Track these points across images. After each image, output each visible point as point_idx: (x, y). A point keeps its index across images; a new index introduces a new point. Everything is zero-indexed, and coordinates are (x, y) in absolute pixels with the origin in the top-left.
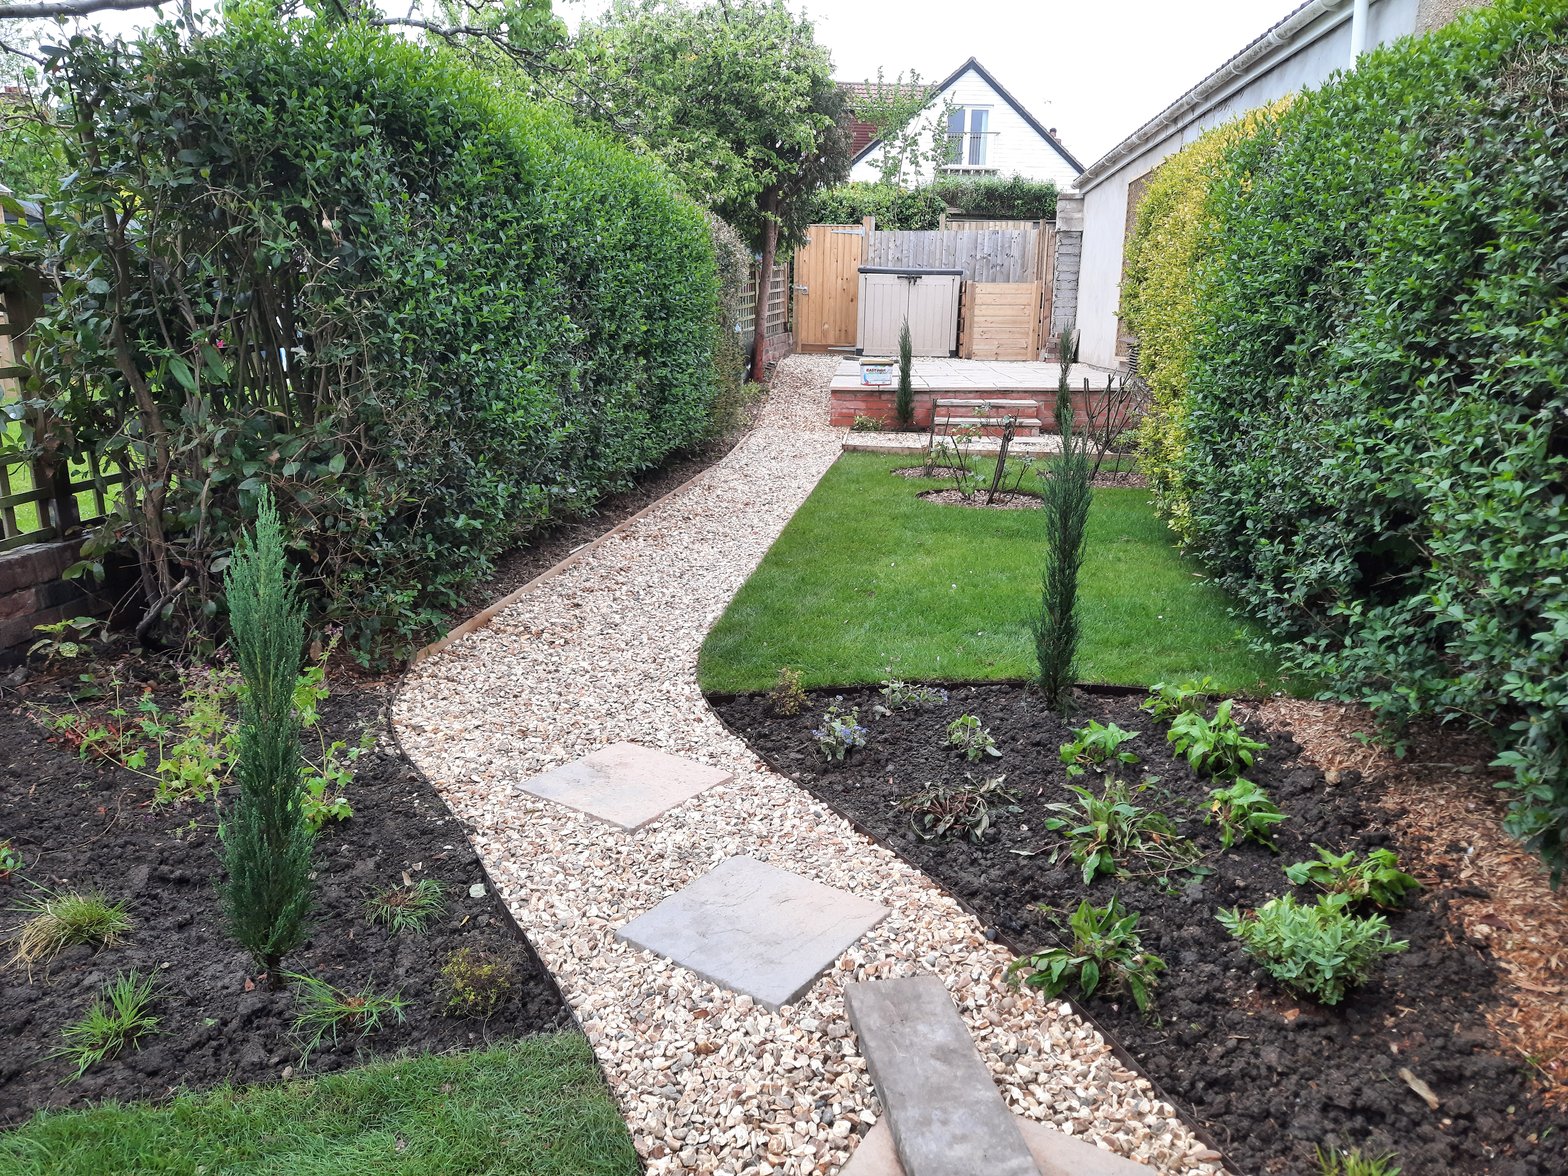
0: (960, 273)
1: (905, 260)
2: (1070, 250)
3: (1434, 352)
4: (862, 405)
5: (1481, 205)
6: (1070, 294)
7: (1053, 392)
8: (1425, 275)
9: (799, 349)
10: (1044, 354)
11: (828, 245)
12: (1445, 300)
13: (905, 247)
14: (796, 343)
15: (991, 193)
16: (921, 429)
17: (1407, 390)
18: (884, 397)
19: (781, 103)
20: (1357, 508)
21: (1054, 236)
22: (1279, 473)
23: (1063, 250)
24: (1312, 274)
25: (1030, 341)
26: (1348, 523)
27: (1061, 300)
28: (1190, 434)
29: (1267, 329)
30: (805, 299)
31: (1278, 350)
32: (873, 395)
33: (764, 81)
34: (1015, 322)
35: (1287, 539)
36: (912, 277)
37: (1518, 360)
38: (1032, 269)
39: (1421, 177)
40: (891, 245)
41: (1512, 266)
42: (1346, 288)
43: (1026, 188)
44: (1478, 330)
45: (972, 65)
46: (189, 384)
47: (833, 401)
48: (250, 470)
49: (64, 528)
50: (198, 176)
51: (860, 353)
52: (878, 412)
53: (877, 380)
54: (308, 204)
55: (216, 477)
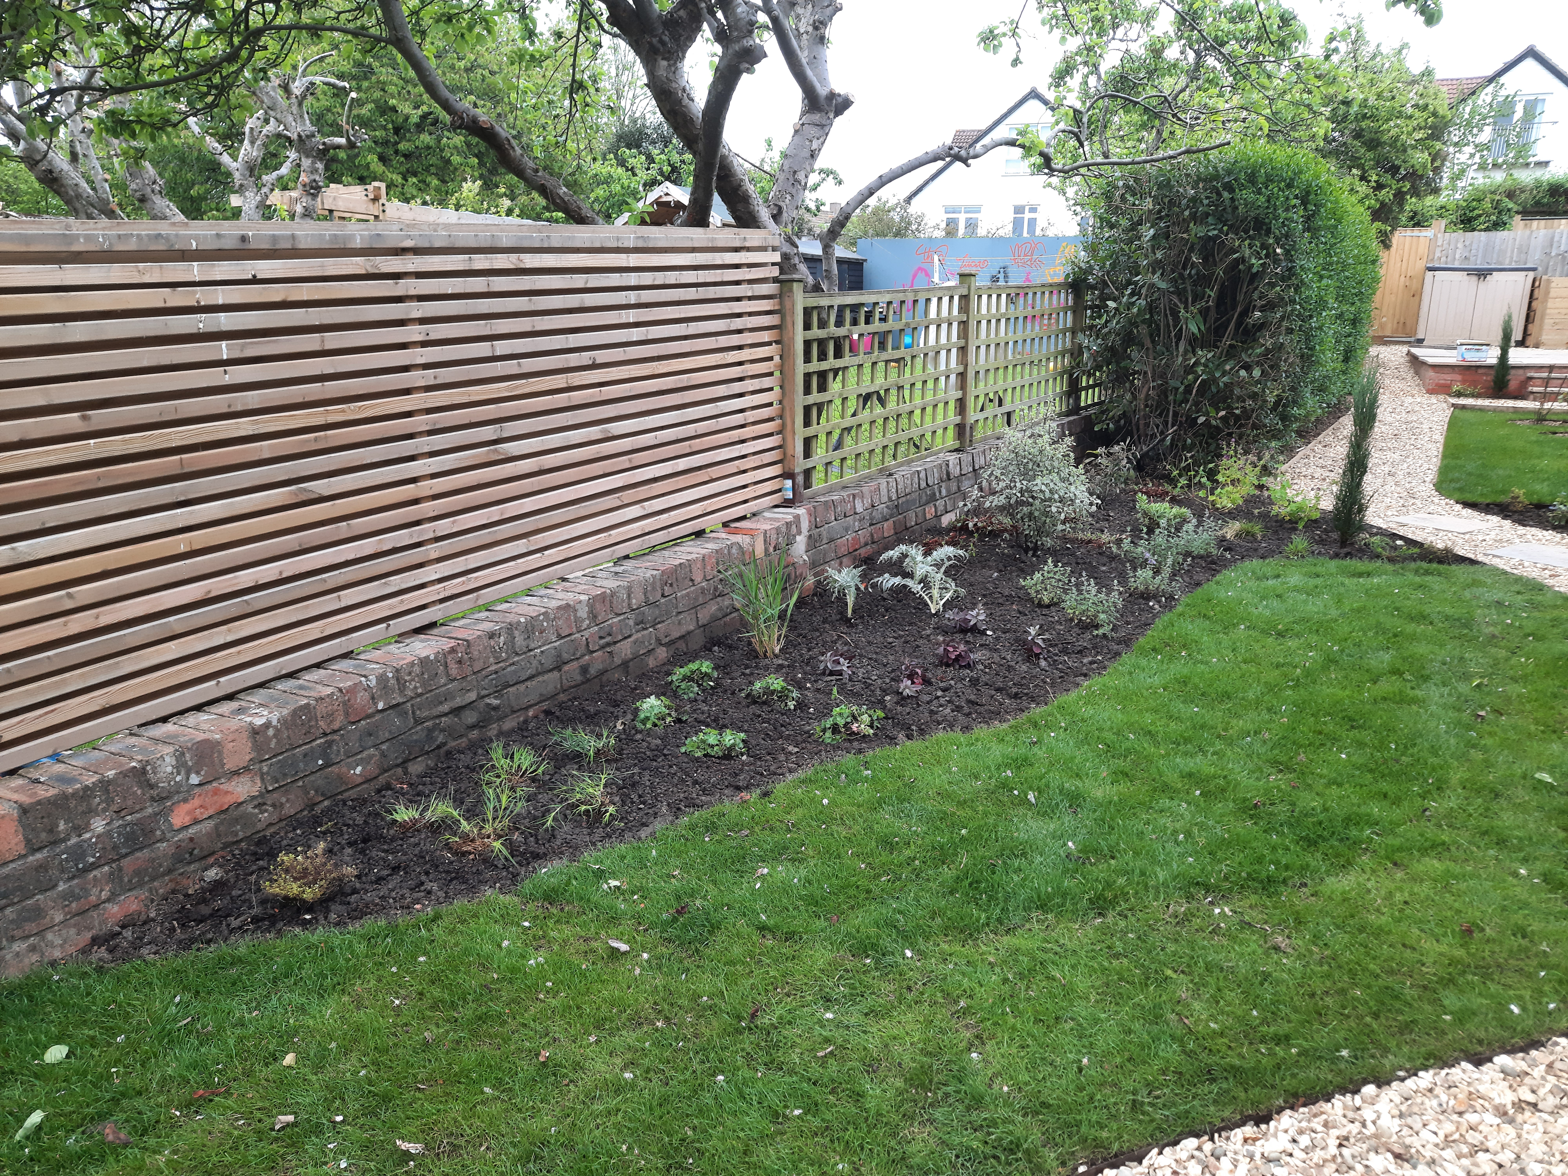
1: (1472, 259)
13: (1474, 246)
16: (1516, 398)
18: (1480, 371)
32: (1469, 370)
36: (1482, 274)
40: (1460, 245)
45: (1531, 53)
46: (1196, 331)
47: (1431, 373)
48: (1217, 375)
49: (1075, 409)
50: (1221, 231)
51: (1420, 342)
52: (1474, 383)
53: (1473, 357)
54: (1271, 241)
55: (1204, 377)
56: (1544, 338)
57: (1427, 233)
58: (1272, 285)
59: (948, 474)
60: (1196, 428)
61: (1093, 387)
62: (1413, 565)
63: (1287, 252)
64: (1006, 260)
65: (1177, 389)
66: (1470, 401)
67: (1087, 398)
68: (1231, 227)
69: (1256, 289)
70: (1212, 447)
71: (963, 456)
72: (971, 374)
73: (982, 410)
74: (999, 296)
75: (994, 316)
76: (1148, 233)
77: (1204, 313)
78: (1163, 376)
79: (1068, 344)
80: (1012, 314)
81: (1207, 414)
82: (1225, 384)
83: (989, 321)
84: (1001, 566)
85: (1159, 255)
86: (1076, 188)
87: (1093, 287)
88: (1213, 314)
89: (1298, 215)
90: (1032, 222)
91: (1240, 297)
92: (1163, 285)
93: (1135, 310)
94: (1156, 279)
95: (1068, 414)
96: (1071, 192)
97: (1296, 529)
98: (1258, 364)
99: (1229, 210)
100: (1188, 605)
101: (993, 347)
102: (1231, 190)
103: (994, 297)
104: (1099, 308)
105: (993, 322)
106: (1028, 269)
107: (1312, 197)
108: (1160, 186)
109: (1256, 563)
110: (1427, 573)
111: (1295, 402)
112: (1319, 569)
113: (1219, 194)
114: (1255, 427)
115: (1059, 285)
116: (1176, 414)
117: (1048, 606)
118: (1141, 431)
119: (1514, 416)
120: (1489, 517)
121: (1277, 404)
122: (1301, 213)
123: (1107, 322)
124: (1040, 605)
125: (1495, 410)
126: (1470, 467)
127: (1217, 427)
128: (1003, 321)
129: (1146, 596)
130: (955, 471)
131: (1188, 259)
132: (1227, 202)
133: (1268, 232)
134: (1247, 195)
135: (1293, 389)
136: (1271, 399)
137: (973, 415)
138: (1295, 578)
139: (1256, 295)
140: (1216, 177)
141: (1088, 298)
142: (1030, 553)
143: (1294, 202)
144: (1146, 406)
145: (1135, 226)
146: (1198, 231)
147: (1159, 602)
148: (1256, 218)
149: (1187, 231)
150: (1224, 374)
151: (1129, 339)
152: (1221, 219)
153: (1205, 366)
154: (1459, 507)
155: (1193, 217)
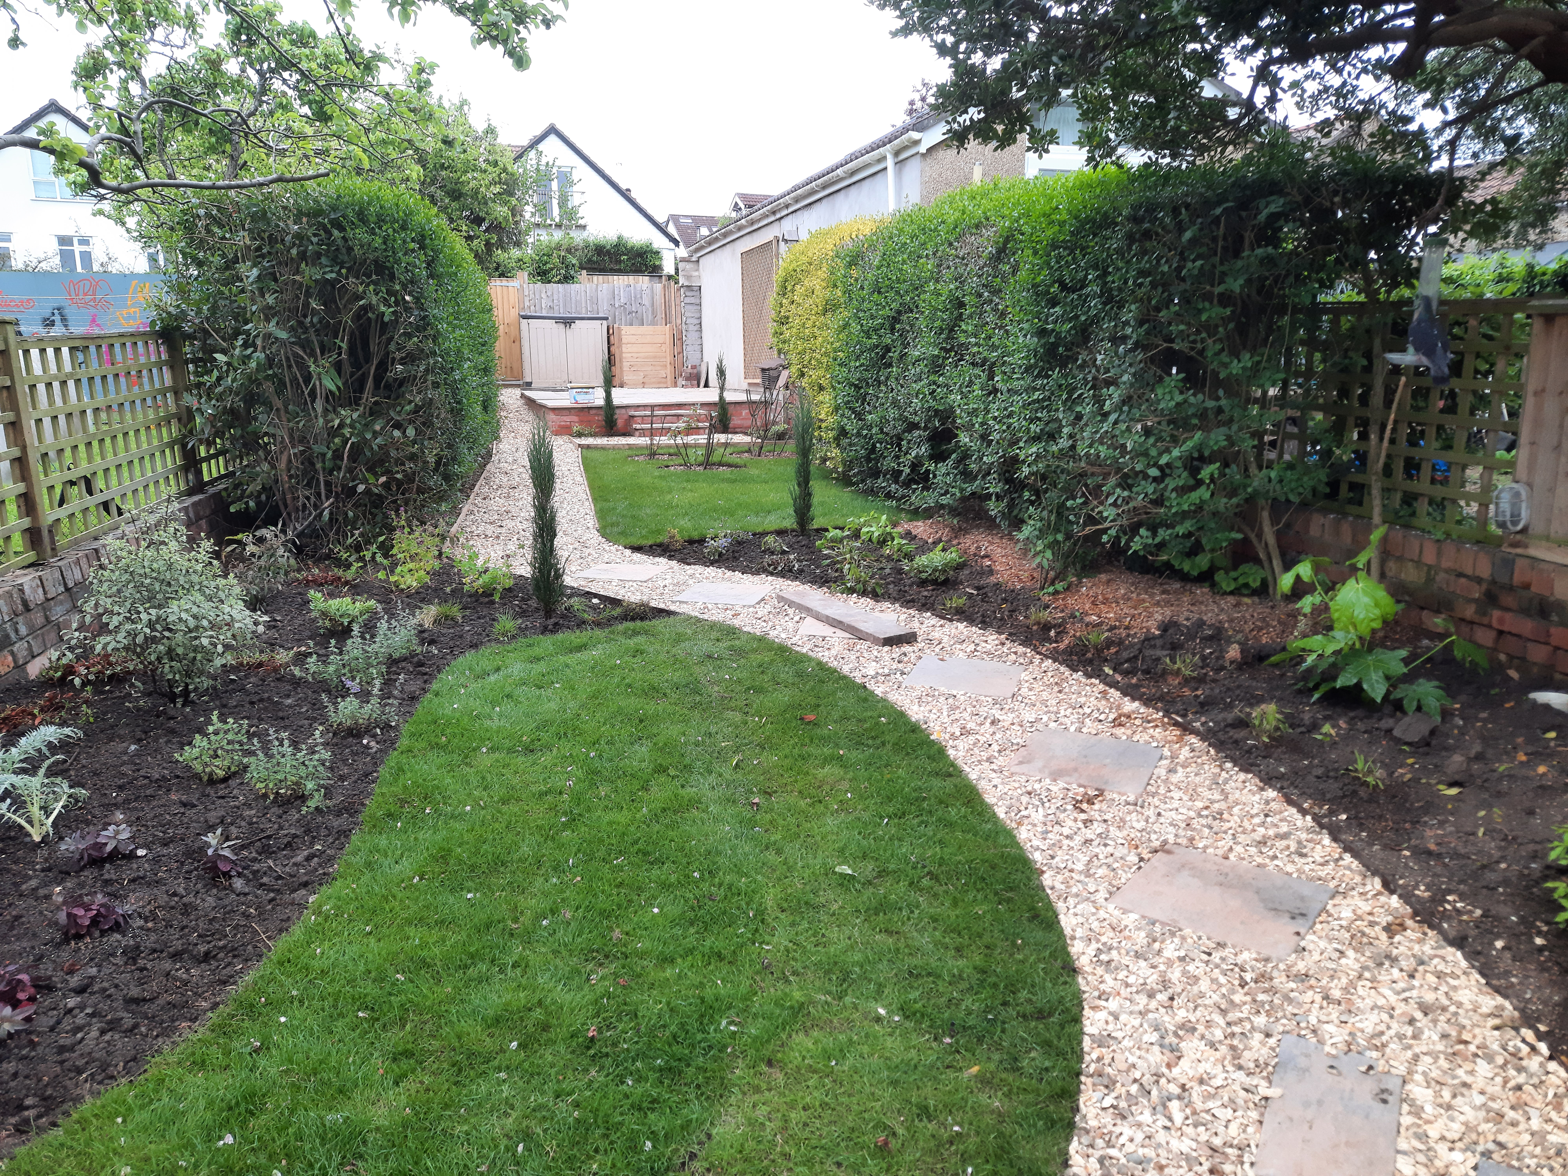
0: (606, 319)
1: (556, 308)
2: (692, 300)
3: (950, 350)
4: (575, 419)
5: (959, 294)
6: (697, 334)
7: (715, 404)
8: (943, 320)
10: (680, 381)
12: (952, 330)
13: (555, 297)
15: (600, 250)
16: (625, 434)
17: (942, 366)
18: (592, 412)
19: (483, 189)
20: (929, 420)
21: (679, 290)
22: (892, 413)
23: (687, 300)
24: (895, 320)
25: (669, 371)
26: (926, 428)
27: (690, 338)
28: (837, 409)
29: (877, 347)
31: (883, 357)
32: (584, 411)
33: (466, 172)
34: (655, 357)
35: (899, 445)
36: (568, 322)
37: (975, 349)
38: (661, 315)
39: (937, 281)
41: (970, 317)
42: (912, 326)
43: (629, 245)
44: (962, 339)
45: (552, 130)
46: (333, 388)
47: (551, 416)
48: (369, 436)
49: (199, 487)
50: (339, 273)
51: (528, 385)
52: (589, 423)
53: (584, 400)
54: (398, 287)
55: (353, 439)
56: (626, 378)
57: (514, 283)
58: (409, 336)
59: (25, 603)
60: (356, 498)
61: (216, 456)
62: (621, 627)
63: (417, 300)
64: (61, 299)
65: (324, 455)
66: (590, 441)
67: (211, 470)
68: (349, 269)
69: (391, 339)
70: (379, 518)
71: (45, 573)
72: (34, 457)
73: (61, 503)
74: (57, 350)
75: (56, 378)
76: (251, 273)
77: (338, 367)
78: (303, 440)
79: (173, 409)
80: (83, 373)
81: (365, 481)
82: (380, 447)
83: (49, 385)
84: (139, 734)
85: (270, 299)
86: (136, 218)
87: (191, 337)
88: (347, 369)
89: (420, 260)
90: (87, 257)
91: (373, 348)
92: (283, 335)
93: (253, 365)
94: (272, 327)
95: (190, 493)
96: (131, 222)
97: (493, 602)
98: (410, 422)
99: (344, 250)
100: (413, 735)
101: (62, 419)
102: (342, 229)
103: (50, 352)
104: (205, 362)
105: (56, 385)
106: (93, 311)
107: (428, 241)
108: (254, 218)
109: (470, 656)
110: (635, 633)
111: (454, 459)
112: (537, 651)
113: (329, 233)
114: (420, 491)
115: (144, 334)
116: (328, 484)
117: (225, 780)
118: (290, 507)
119: (630, 453)
120: (657, 559)
121: (438, 463)
122: (423, 258)
123: (219, 379)
124: (212, 781)
125: (614, 448)
126: (621, 507)
127: (379, 496)
128: (71, 384)
129: (354, 732)
130: (36, 596)
131: (306, 305)
132: (340, 242)
133: (392, 277)
134: (360, 234)
135: (450, 446)
136: (432, 460)
137: (49, 513)
138: (517, 668)
139: (392, 347)
140: (318, 212)
141: (187, 349)
142: (180, 702)
143: (412, 245)
144: (291, 477)
145: (231, 264)
146: (310, 273)
147: (374, 736)
148: (376, 261)
149: (297, 272)
150: (375, 434)
151: (251, 399)
152: (335, 261)
153: (352, 426)
154: (628, 552)
155: (303, 256)
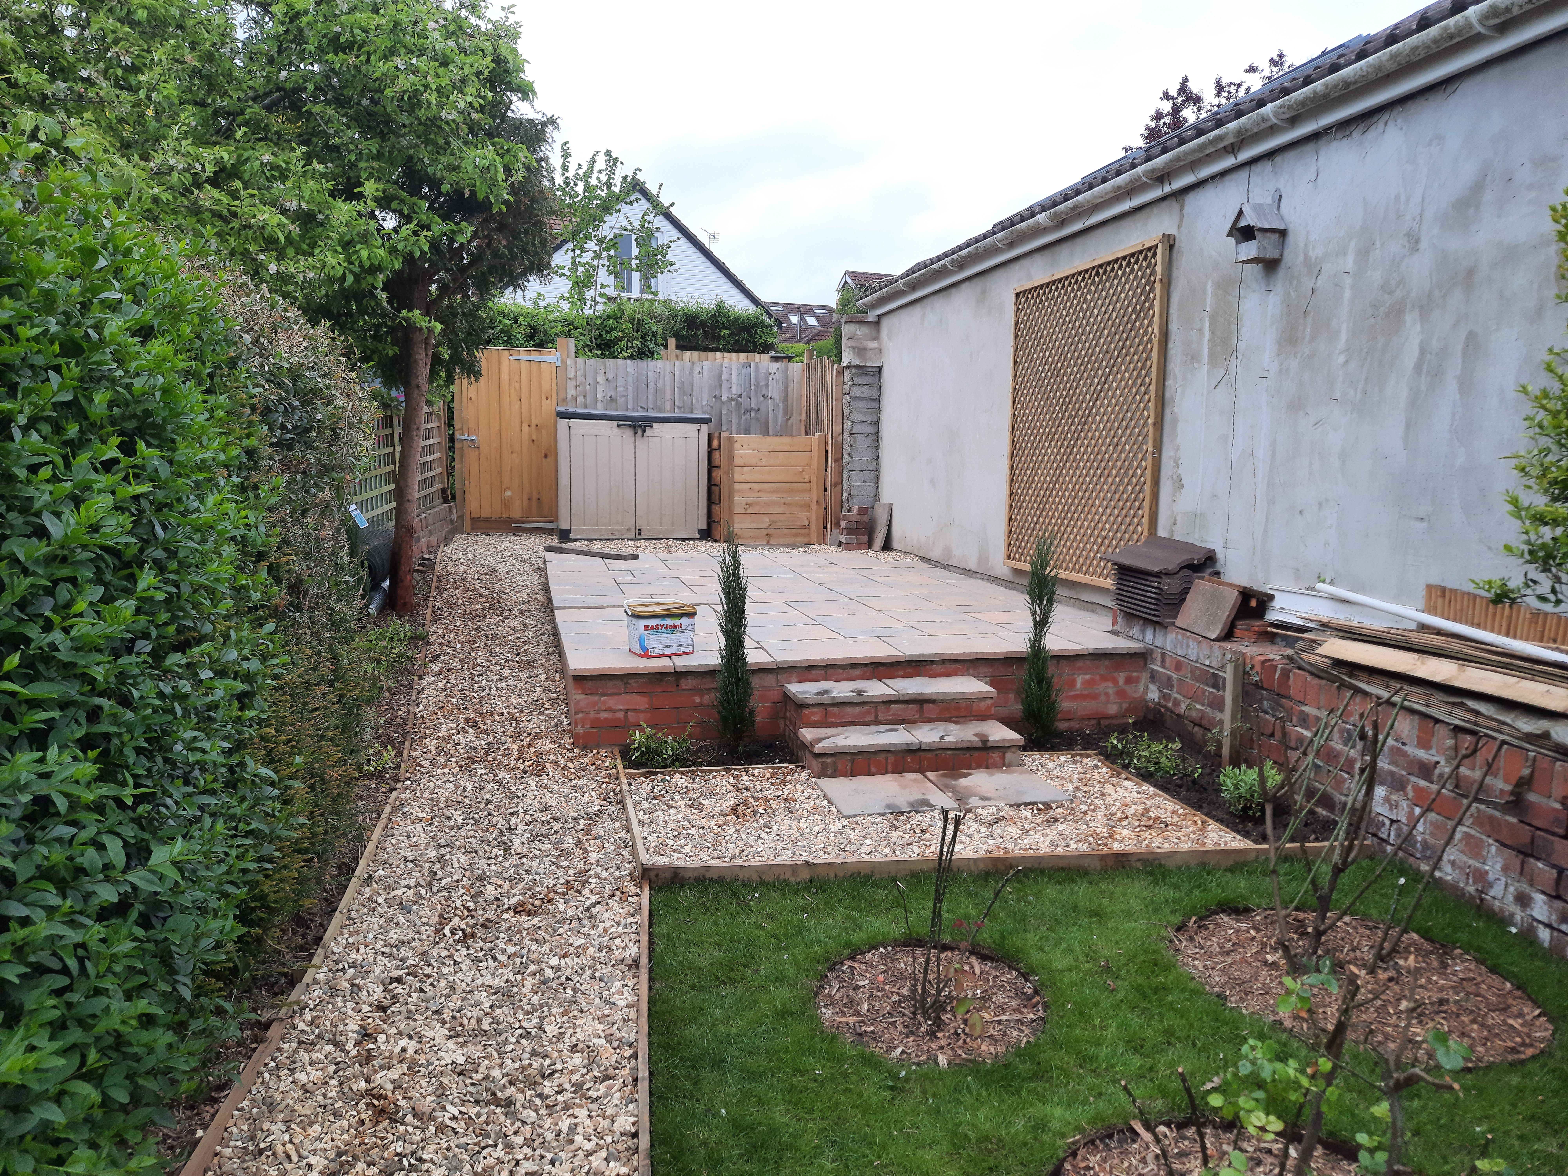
0: (707, 421)
2: (866, 392)
4: (640, 702)
6: (870, 453)
9: (468, 524)
10: (837, 536)
11: (505, 377)
13: (621, 382)
14: (461, 517)
23: (855, 392)
25: (813, 516)
27: (858, 459)
30: (473, 454)
34: (792, 490)
36: (638, 425)
38: (798, 416)
40: (601, 379)
45: (636, 186)
51: (563, 535)
52: (677, 716)
53: (666, 645)
56: (737, 527)
57: (551, 357)
